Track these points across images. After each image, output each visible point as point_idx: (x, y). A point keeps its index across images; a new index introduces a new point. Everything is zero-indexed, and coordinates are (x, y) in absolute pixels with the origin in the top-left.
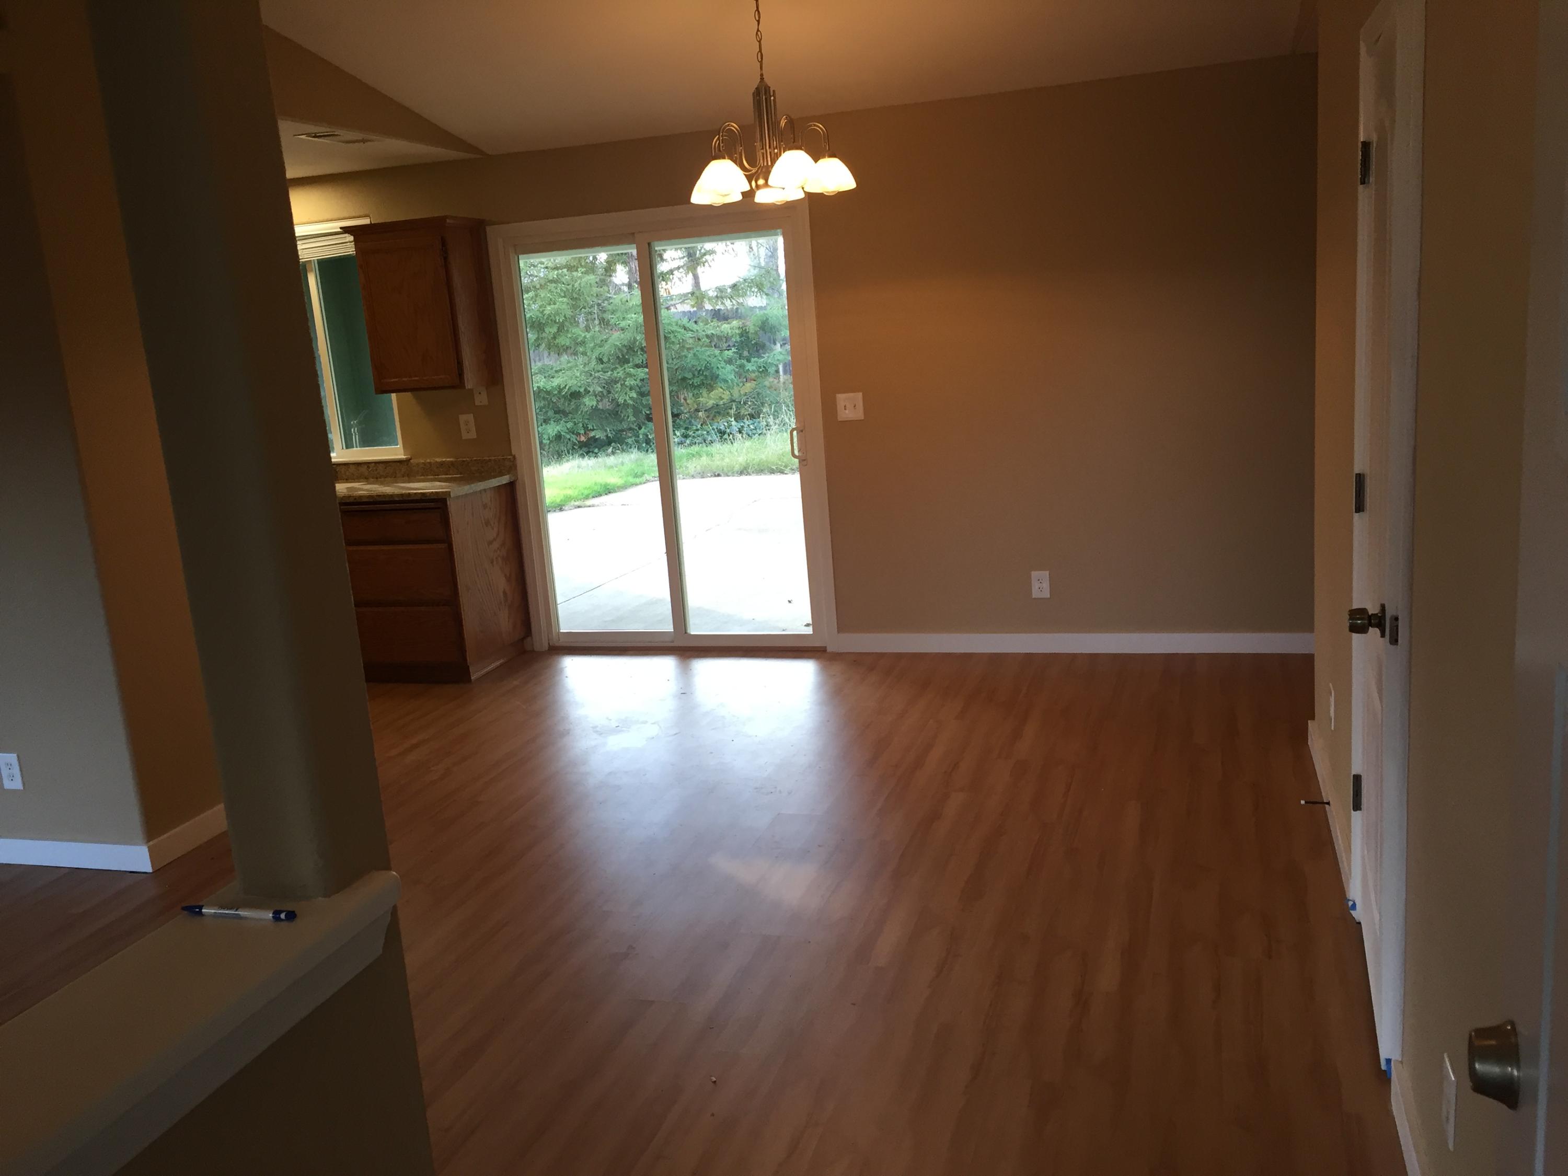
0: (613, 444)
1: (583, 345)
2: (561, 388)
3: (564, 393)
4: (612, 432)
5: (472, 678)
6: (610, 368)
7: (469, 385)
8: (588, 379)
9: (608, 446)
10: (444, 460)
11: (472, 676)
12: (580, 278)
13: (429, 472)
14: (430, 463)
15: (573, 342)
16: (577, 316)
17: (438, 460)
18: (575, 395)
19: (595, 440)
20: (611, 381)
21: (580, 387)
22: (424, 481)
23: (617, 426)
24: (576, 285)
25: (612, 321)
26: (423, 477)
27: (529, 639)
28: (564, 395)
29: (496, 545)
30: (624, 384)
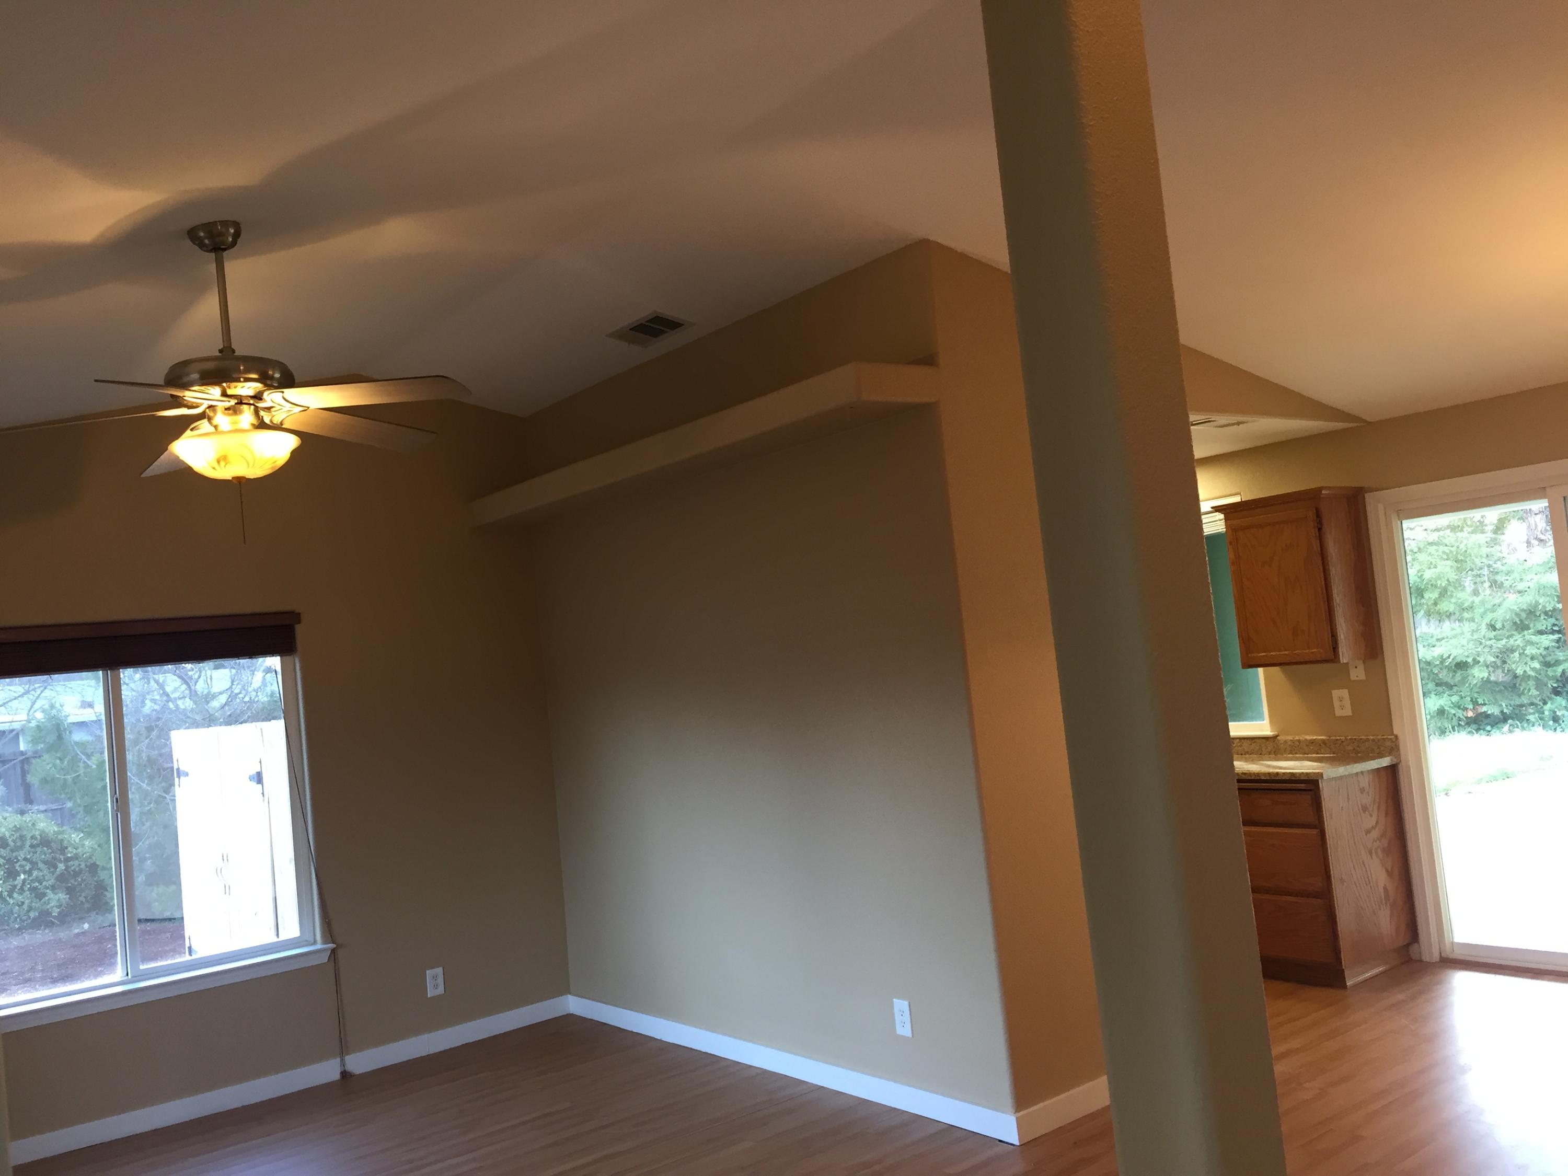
0: (1510, 721)
1: (1471, 610)
2: (1444, 658)
3: (1447, 664)
4: (1509, 707)
5: (1348, 984)
6: (1505, 634)
7: (1344, 659)
8: (1477, 648)
9: (1504, 723)
10: (1315, 738)
11: (1347, 982)
12: (1467, 539)
13: (1296, 750)
14: (1299, 741)
15: (1458, 608)
16: (1462, 579)
17: (1308, 738)
18: (1461, 666)
19: (1486, 716)
20: (1507, 650)
21: (1468, 657)
22: (1291, 759)
23: (1515, 700)
24: (1462, 546)
25: (1507, 584)
26: (1291, 755)
27: (1416, 946)
28: (1447, 666)
29: (1375, 834)
30: (1523, 653)
